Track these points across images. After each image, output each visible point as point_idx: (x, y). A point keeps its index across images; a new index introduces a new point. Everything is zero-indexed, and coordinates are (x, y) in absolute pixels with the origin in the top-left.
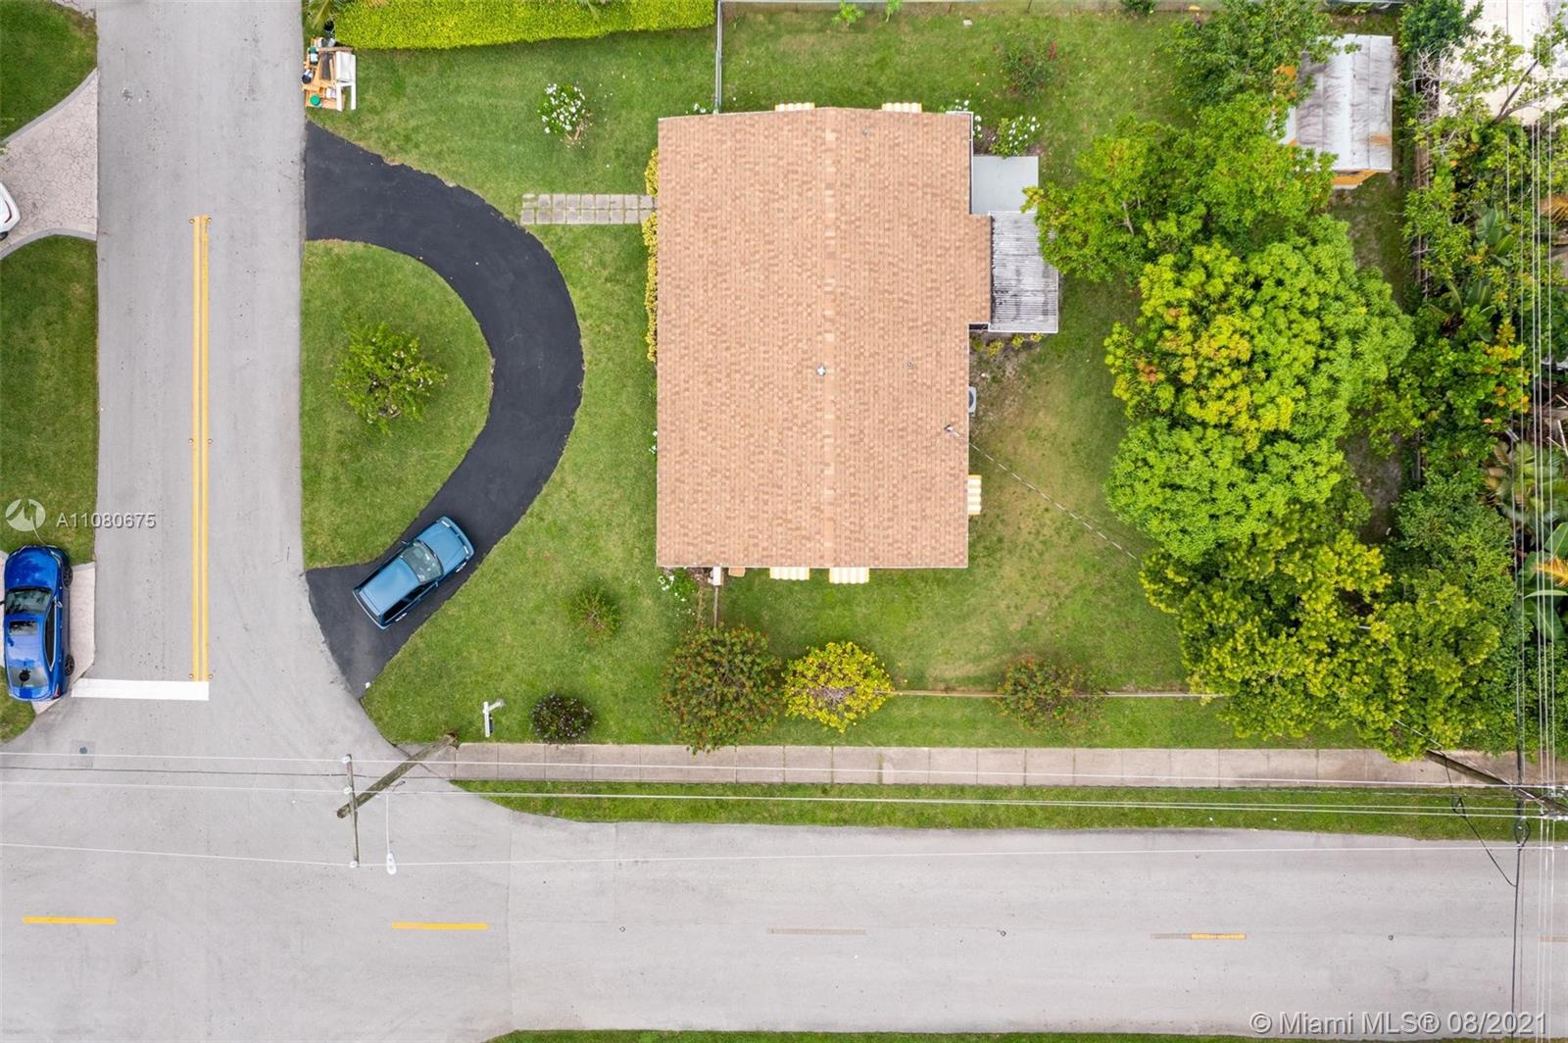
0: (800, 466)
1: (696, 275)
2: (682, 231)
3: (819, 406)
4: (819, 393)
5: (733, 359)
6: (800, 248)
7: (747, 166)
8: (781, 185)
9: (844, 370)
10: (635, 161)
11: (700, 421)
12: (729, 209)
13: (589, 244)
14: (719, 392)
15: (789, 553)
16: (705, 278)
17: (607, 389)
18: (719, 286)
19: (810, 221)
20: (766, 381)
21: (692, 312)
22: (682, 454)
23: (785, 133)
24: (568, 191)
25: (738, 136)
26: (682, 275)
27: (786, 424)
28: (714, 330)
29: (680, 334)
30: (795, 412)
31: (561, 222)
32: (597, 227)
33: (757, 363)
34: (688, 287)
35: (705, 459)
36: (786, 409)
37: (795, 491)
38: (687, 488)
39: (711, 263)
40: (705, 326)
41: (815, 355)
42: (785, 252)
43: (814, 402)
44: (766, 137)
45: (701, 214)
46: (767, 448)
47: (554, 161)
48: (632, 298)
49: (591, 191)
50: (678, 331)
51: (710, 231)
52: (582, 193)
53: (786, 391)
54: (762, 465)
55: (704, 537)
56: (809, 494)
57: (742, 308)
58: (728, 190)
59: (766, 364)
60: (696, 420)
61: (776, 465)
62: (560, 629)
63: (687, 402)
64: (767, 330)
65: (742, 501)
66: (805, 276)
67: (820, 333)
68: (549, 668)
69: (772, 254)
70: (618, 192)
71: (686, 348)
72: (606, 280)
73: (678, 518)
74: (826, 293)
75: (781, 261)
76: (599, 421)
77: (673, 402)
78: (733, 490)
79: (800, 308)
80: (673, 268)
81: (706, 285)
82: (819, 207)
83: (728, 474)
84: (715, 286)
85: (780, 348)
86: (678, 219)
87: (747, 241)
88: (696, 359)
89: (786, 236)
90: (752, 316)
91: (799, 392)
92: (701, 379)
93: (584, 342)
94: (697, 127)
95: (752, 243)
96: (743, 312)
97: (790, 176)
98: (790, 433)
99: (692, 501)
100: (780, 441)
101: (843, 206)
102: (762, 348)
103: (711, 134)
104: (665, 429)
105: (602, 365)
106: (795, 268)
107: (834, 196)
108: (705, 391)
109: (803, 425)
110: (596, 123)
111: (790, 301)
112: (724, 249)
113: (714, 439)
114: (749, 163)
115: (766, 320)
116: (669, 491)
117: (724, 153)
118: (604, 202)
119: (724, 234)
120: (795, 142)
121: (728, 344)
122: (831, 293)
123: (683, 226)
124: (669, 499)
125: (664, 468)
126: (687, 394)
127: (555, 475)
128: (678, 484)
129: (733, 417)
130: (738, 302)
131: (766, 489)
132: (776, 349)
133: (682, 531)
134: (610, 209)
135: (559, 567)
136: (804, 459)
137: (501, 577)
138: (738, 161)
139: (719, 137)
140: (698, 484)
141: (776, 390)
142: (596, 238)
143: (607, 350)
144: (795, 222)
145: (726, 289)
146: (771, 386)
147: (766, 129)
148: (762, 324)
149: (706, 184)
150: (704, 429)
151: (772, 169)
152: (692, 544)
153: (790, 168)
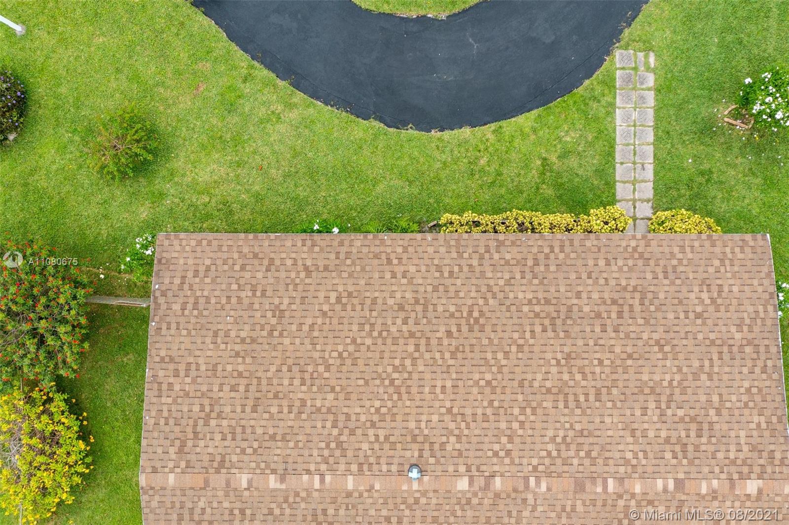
0: (284, 439)
1: (553, 289)
2: (614, 268)
3: (365, 467)
4: (384, 468)
5: (434, 342)
6: (591, 440)
7: (707, 363)
8: (680, 413)
9: (417, 501)
10: (697, 196)
11: (350, 295)
12: (645, 336)
13: (590, 138)
14: (389, 322)
15: (162, 421)
16: (548, 302)
17: (407, 160)
18: (537, 321)
19: (629, 455)
20: (403, 390)
21: (501, 282)
22: (306, 269)
23: (756, 419)
24: (657, 110)
25: (748, 349)
26: (553, 268)
27: (342, 418)
28: (476, 314)
29: (470, 266)
30: (359, 432)
31: (618, 102)
32: (612, 147)
33: (428, 376)
34: (535, 277)
35: (298, 301)
36: (363, 418)
37: (249, 431)
38: (259, 275)
39: (570, 310)
40: (481, 302)
41: (438, 462)
42: (585, 419)
43: (372, 460)
44: (748, 391)
45: (637, 295)
46: (310, 391)
47: (697, 92)
48: (521, 192)
49: (657, 138)
50: (475, 263)
51: (615, 308)
52: (656, 128)
53: (388, 418)
54: (286, 382)
55: (192, 300)
56: (243, 451)
57: (507, 354)
58: (672, 335)
59: (427, 390)
60: (351, 288)
61: (285, 403)
62: (111, 104)
63: (376, 275)
64: (475, 390)
65: (237, 354)
66: (550, 447)
67: (469, 470)
68: (63, 90)
69: (582, 398)
70: (656, 173)
71: (451, 273)
72: (545, 159)
73: (219, 262)
74: (526, 479)
75: (572, 413)
76: (366, 152)
77: (377, 256)
78: (253, 341)
79: (504, 440)
80: (561, 256)
81: (538, 303)
82: (650, 469)
83: (276, 333)
84: (537, 315)
85: (449, 411)
86: (630, 263)
87: (601, 362)
88: (435, 289)
89: (608, 420)
90: (494, 369)
91: (387, 438)
92: (408, 295)
93: (466, 131)
94: (760, 289)
95: (598, 370)
96: (500, 356)
97: (693, 427)
98: (329, 424)
99: (242, 282)
100: (319, 410)
101: (650, 503)
102: (449, 384)
103: (751, 309)
104: (341, 244)
105: (436, 154)
106: (561, 433)
107: (665, 490)
108: (390, 302)
109: (339, 444)
110: (745, 146)
111: (516, 425)
112: (588, 329)
113: (324, 314)
114: (712, 366)
115: (488, 390)
116: (257, 250)
117: (724, 329)
118: (643, 155)
119: (609, 329)
120: (742, 434)
121: (456, 334)
122: (527, 486)
123: (620, 269)
124: (246, 250)
125: (289, 243)
126: (388, 275)
127: (299, 97)
128: (266, 262)
129: (354, 341)
130: (514, 349)
131: (253, 388)
132: (448, 404)
133: (202, 269)
134: (634, 163)
135: (186, 103)
136: (291, 444)
137: (174, 30)
138: (714, 350)
139: (748, 321)
140: (264, 292)
141: (389, 404)
142: (599, 145)
143: (456, 161)
144: (627, 433)
145: (532, 332)
146: (395, 397)
147: (760, 390)
148: (482, 383)
149: (680, 302)
150: (339, 299)
151: (703, 398)
152: (183, 283)
153: (706, 426)
